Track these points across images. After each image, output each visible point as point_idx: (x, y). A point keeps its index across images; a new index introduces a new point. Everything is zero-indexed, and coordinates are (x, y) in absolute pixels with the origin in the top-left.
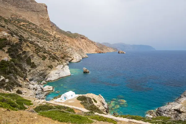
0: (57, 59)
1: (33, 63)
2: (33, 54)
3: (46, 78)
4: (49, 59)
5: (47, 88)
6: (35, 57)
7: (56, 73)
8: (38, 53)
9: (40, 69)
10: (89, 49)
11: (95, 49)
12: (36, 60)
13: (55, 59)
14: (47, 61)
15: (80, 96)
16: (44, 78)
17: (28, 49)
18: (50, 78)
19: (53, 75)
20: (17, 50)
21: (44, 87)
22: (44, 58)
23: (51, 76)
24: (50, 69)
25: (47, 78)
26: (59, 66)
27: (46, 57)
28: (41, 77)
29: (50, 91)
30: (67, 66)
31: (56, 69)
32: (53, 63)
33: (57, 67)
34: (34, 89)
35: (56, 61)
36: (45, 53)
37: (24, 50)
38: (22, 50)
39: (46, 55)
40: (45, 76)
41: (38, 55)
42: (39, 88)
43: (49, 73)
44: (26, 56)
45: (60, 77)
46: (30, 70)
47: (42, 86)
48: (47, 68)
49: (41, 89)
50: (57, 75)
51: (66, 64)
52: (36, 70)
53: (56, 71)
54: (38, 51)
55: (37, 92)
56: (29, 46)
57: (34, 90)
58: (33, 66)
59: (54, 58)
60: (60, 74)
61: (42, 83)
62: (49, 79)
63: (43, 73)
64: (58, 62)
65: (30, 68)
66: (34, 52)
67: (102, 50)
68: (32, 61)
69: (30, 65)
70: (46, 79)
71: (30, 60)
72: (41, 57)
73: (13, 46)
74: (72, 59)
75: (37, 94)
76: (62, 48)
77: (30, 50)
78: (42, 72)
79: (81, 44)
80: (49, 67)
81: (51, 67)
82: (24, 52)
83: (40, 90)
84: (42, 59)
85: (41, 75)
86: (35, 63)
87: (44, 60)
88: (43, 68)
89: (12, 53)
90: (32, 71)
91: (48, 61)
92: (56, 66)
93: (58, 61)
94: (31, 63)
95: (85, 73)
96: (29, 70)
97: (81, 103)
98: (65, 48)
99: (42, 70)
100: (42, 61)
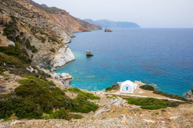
0: (57, 41)
1: (34, 46)
3: (51, 64)
4: (49, 41)
5: (64, 76)
6: (34, 40)
7: (61, 58)
8: (35, 33)
9: (43, 54)
11: (78, 27)
12: (35, 42)
17: (24, 30)
18: (57, 64)
19: (59, 60)
20: (14, 31)
21: (61, 74)
23: (57, 61)
24: (53, 53)
25: (53, 64)
26: (61, 49)
27: (45, 38)
28: (45, 63)
30: (69, 49)
31: (60, 53)
32: (54, 46)
33: (59, 51)
35: (56, 43)
36: (42, 34)
37: (21, 31)
38: (19, 31)
39: (43, 36)
40: (50, 61)
41: (36, 37)
42: (58, 76)
43: (54, 58)
44: (24, 39)
45: (66, 62)
49: (60, 77)
50: (63, 59)
51: (67, 46)
52: (38, 55)
53: (61, 55)
56: (23, 26)
58: (35, 50)
59: (54, 40)
60: (65, 58)
62: (55, 65)
63: (47, 58)
64: (59, 45)
65: (32, 53)
67: (86, 27)
68: (32, 44)
69: (31, 49)
71: (29, 43)
72: (40, 39)
77: (26, 31)
78: (45, 57)
79: (63, 21)
80: (51, 51)
81: (53, 51)
82: (22, 34)
85: (44, 60)
87: (44, 42)
88: (46, 53)
89: (11, 35)
90: (34, 56)
91: (48, 43)
92: (58, 50)
93: (58, 43)
94: (31, 47)
95: (89, 56)
96: (31, 56)
98: (51, 26)
99: (45, 55)
100: (42, 43)
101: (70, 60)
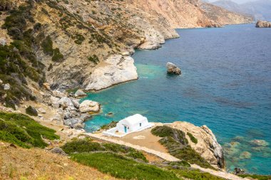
0: (107, 43)
1: (57, 50)
2: (55, 29)
3: (84, 83)
4: (90, 42)
5: (86, 105)
6: (60, 38)
7: (105, 74)
8: (66, 27)
9: (72, 65)
10: (181, 17)
11: (196, 18)
12: (62, 43)
13: (104, 41)
14: (86, 47)
15: (158, 127)
16: (81, 83)
17: (46, 20)
18: (92, 84)
19: (100, 78)
20: (23, 22)
21: (80, 102)
22: (80, 39)
23: (95, 79)
24: (92, 64)
25: (87, 85)
26: (112, 57)
27: (85, 36)
28: (74, 81)
29: (92, 111)
30: (129, 58)
31: (107, 64)
32: (99, 52)
33: (108, 61)
34: (60, 106)
35: (105, 45)
36: (80, 27)
37: (37, 21)
38: (32, 21)
39: (82, 32)
40: (83, 79)
41: (67, 33)
42: (71, 104)
43: (91, 73)
44: (42, 35)
45: (114, 83)
46: (51, 67)
47: (76, 101)
48: (87, 61)
49: (75, 107)
50: (108, 77)
51: (127, 53)
52: (64, 66)
53: (106, 69)
54: (67, 24)
55: (66, 113)
56: (46, 13)
57: (61, 109)
58: (58, 57)
59: (101, 40)
60: (115, 75)
61: (76, 95)
62: (90, 86)
63: (79, 73)
64: (110, 50)
65: (51, 62)
66: (57, 26)
67: (215, 18)
68: (55, 46)
69: (51, 55)
70: (85, 86)
71: (51, 43)
72: (73, 38)
73: (14, 12)
74: (142, 43)
75: (67, 117)
76: (119, 15)
77: (50, 22)
78: (75, 70)
79: (164, 6)
80: (91, 59)
81: (94, 60)
82: (38, 27)
83: (73, 108)
84: (76, 42)
85: (74, 76)
86: (61, 49)
87: (80, 43)
88: (78, 63)
89: (14, 28)
90: (54, 68)
91: (89, 45)
92: (105, 59)
93: (110, 46)
94: (52, 50)
95: (172, 74)
96: (48, 66)
97: (160, 141)
98: (126, 16)
99: (76, 67)
100: (75, 46)
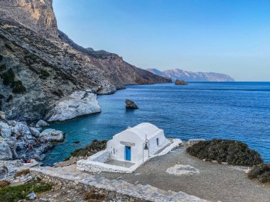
0: (72, 80)
1: (20, 82)
2: (18, 64)
3: (48, 115)
4: (55, 78)
5: (48, 134)
6: (24, 72)
7: (70, 106)
8: (31, 63)
9: (36, 97)
11: (135, 78)
12: (25, 77)
13: (68, 79)
14: (51, 83)
16: (44, 116)
17: (9, 54)
18: (56, 116)
19: (65, 108)
21: (41, 132)
22: (44, 75)
23: (59, 111)
24: (57, 97)
25: (51, 116)
26: (76, 92)
27: (50, 73)
28: (36, 113)
29: (55, 140)
30: (92, 94)
31: (71, 98)
32: (63, 87)
33: (72, 95)
34: (13, 134)
35: (70, 82)
39: (48, 69)
40: (47, 111)
41: (31, 68)
42: (28, 132)
43: (55, 106)
44: (3, 67)
45: (80, 114)
46: (11, 98)
47: (36, 130)
48: (51, 95)
49: (33, 135)
50: (73, 109)
51: (90, 90)
52: (26, 99)
53: (70, 102)
54: (32, 61)
55: (20, 143)
56: (10, 49)
57: (14, 138)
58: (19, 89)
59: (66, 77)
60: (79, 108)
61: (37, 125)
62: (54, 118)
63: (42, 105)
64: (75, 86)
65: (11, 93)
66: (21, 61)
68: (17, 78)
69: (12, 87)
70: (48, 118)
71: (13, 76)
72: (37, 73)
74: (100, 89)
77: (13, 56)
78: (38, 103)
79: (112, 69)
80: (55, 93)
81: (59, 94)
83: (30, 137)
84: (40, 77)
85: (35, 109)
86: (24, 82)
87: (45, 79)
88: (42, 95)
90: (15, 100)
91: (53, 81)
92: (71, 93)
93: (75, 84)
94: (14, 82)
96: (7, 97)
99: (39, 99)
100: (39, 80)
101: (89, 111)
